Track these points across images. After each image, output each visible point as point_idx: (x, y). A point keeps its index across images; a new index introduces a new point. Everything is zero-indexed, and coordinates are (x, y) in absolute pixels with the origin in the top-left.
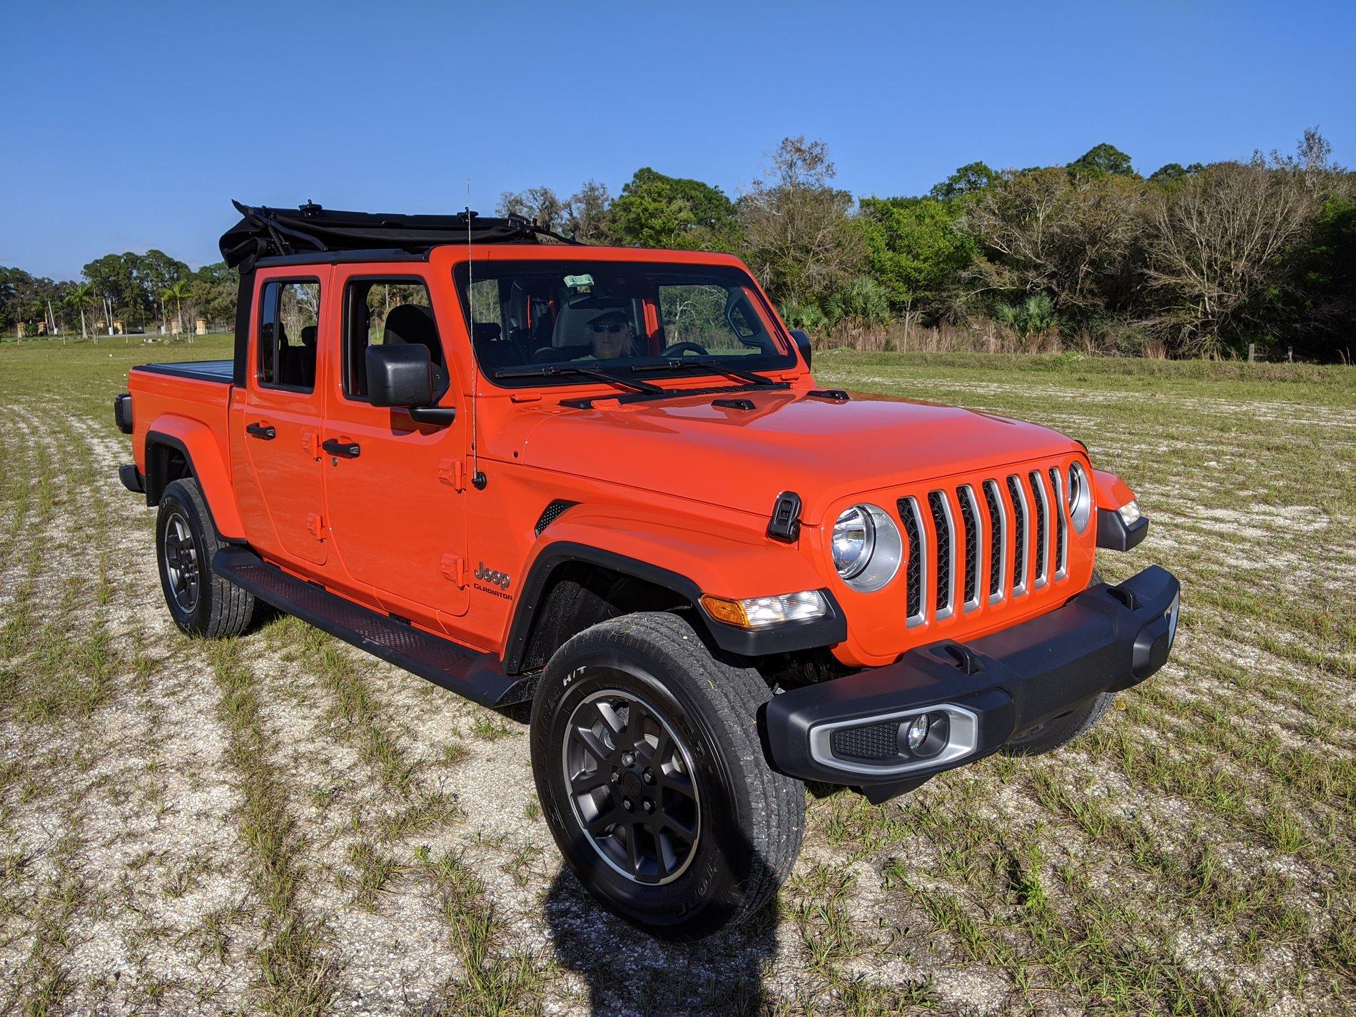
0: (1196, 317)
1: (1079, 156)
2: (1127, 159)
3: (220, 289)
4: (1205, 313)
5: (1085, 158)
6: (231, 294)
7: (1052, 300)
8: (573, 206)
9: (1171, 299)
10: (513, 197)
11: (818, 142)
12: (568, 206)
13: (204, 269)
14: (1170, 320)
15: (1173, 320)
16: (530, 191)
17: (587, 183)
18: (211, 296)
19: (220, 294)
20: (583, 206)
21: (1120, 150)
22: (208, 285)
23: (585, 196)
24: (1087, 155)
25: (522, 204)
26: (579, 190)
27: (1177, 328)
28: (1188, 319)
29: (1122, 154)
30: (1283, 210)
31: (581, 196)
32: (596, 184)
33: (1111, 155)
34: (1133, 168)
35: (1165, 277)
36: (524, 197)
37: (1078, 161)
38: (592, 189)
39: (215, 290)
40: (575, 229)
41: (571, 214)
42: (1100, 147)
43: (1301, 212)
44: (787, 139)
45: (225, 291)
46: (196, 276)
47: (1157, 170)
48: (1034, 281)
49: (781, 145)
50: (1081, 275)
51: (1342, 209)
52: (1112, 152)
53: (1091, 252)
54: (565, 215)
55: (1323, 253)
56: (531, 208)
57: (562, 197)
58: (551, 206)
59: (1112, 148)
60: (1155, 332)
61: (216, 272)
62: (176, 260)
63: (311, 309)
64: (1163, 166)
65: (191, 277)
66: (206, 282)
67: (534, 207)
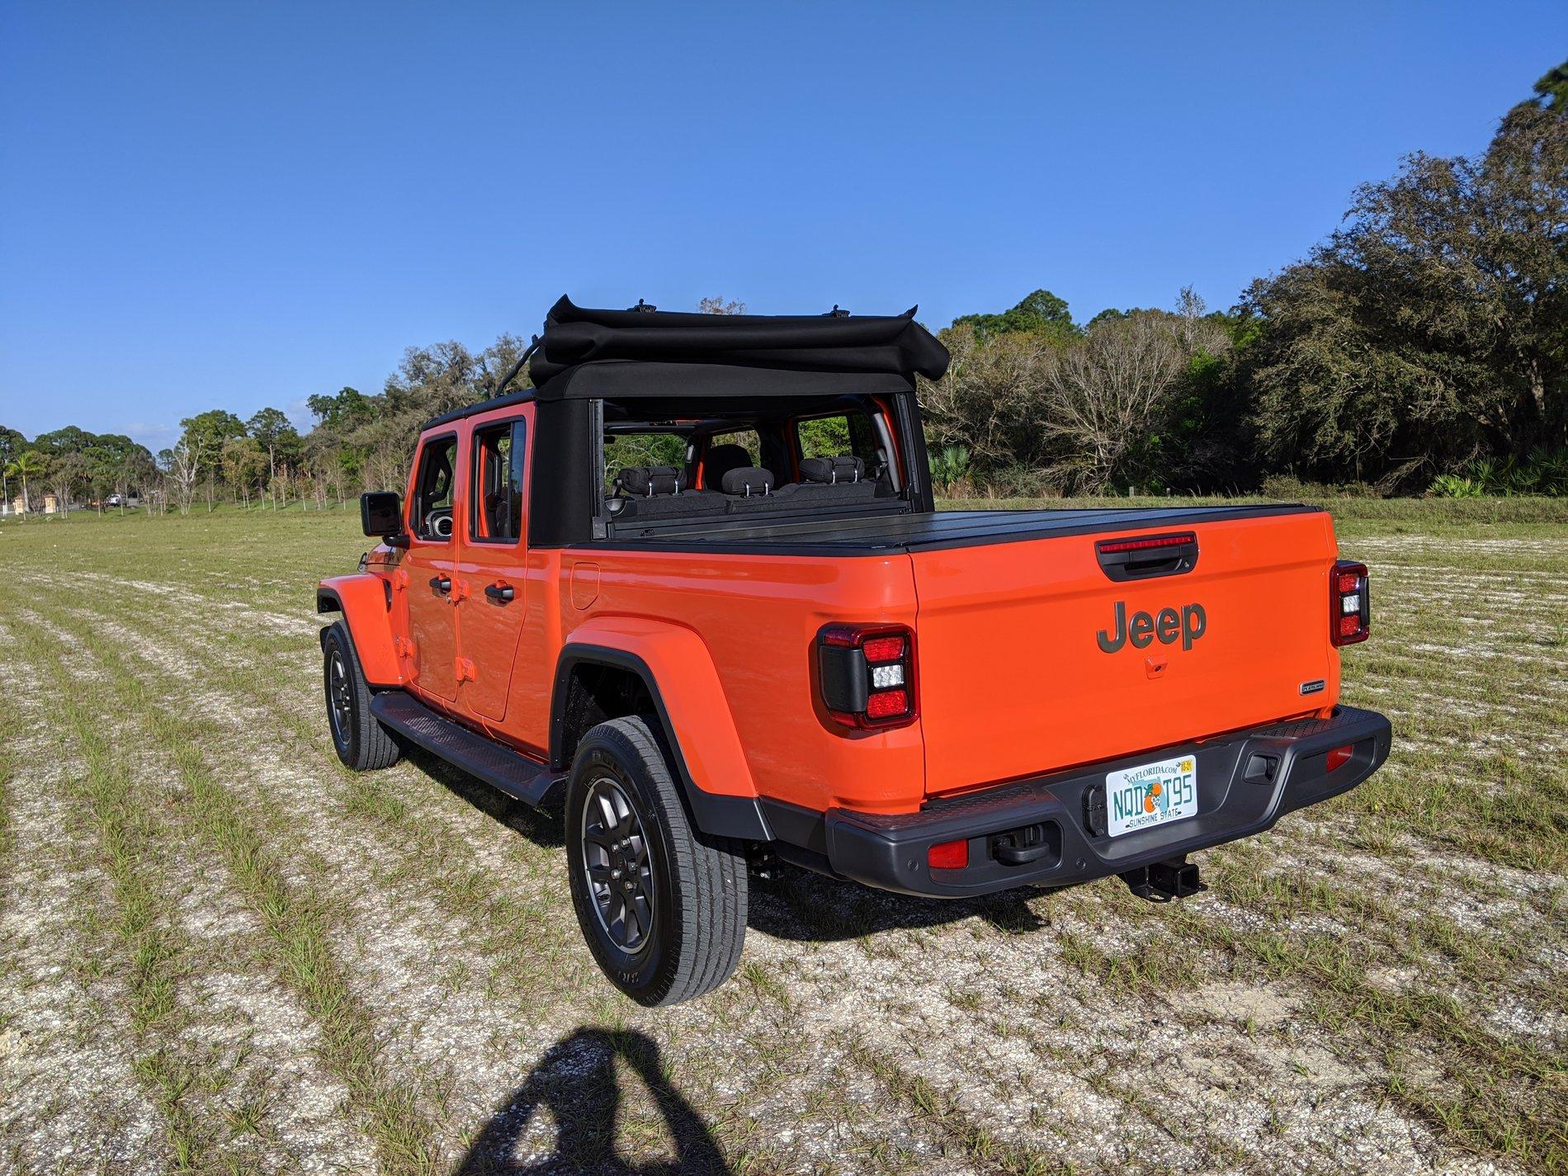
0: (1093, 464)
1: (1017, 303)
2: (1064, 305)
3: (62, 460)
4: (1100, 461)
5: (1022, 304)
6: (76, 466)
7: (968, 451)
8: (486, 361)
9: (1067, 447)
10: (418, 353)
11: (737, 302)
12: (481, 360)
13: (42, 438)
14: (1068, 467)
15: (1070, 467)
16: (438, 345)
17: (501, 336)
18: (51, 469)
19: (63, 466)
20: (497, 360)
21: (1057, 297)
22: (48, 456)
23: (499, 351)
24: (1024, 302)
25: (429, 359)
26: (493, 344)
27: (1075, 472)
28: (1084, 466)
29: (1059, 300)
30: (1159, 363)
31: (495, 350)
32: (512, 337)
33: (1048, 301)
34: (1071, 314)
35: (1062, 428)
36: (431, 352)
37: (1016, 308)
38: (507, 343)
39: (56, 463)
40: (490, 386)
41: (485, 369)
42: (1036, 294)
43: (1175, 367)
44: (705, 299)
45: (69, 463)
46: (32, 446)
47: (1096, 316)
48: (949, 434)
49: (700, 305)
50: (991, 427)
51: (1208, 363)
52: (1048, 298)
53: (998, 405)
54: (478, 370)
55: (1193, 402)
56: (440, 364)
57: (473, 351)
58: (461, 363)
59: (1048, 294)
60: (1055, 479)
61: (56, 441)
62: (8, 428)
63: (181, 480)
64: (1101, 312)
65: (26, 446)
66: (45, 453)
67: (443, 362)
